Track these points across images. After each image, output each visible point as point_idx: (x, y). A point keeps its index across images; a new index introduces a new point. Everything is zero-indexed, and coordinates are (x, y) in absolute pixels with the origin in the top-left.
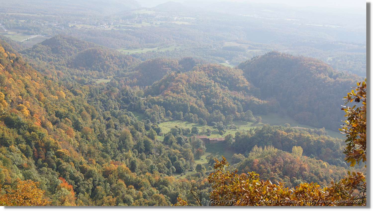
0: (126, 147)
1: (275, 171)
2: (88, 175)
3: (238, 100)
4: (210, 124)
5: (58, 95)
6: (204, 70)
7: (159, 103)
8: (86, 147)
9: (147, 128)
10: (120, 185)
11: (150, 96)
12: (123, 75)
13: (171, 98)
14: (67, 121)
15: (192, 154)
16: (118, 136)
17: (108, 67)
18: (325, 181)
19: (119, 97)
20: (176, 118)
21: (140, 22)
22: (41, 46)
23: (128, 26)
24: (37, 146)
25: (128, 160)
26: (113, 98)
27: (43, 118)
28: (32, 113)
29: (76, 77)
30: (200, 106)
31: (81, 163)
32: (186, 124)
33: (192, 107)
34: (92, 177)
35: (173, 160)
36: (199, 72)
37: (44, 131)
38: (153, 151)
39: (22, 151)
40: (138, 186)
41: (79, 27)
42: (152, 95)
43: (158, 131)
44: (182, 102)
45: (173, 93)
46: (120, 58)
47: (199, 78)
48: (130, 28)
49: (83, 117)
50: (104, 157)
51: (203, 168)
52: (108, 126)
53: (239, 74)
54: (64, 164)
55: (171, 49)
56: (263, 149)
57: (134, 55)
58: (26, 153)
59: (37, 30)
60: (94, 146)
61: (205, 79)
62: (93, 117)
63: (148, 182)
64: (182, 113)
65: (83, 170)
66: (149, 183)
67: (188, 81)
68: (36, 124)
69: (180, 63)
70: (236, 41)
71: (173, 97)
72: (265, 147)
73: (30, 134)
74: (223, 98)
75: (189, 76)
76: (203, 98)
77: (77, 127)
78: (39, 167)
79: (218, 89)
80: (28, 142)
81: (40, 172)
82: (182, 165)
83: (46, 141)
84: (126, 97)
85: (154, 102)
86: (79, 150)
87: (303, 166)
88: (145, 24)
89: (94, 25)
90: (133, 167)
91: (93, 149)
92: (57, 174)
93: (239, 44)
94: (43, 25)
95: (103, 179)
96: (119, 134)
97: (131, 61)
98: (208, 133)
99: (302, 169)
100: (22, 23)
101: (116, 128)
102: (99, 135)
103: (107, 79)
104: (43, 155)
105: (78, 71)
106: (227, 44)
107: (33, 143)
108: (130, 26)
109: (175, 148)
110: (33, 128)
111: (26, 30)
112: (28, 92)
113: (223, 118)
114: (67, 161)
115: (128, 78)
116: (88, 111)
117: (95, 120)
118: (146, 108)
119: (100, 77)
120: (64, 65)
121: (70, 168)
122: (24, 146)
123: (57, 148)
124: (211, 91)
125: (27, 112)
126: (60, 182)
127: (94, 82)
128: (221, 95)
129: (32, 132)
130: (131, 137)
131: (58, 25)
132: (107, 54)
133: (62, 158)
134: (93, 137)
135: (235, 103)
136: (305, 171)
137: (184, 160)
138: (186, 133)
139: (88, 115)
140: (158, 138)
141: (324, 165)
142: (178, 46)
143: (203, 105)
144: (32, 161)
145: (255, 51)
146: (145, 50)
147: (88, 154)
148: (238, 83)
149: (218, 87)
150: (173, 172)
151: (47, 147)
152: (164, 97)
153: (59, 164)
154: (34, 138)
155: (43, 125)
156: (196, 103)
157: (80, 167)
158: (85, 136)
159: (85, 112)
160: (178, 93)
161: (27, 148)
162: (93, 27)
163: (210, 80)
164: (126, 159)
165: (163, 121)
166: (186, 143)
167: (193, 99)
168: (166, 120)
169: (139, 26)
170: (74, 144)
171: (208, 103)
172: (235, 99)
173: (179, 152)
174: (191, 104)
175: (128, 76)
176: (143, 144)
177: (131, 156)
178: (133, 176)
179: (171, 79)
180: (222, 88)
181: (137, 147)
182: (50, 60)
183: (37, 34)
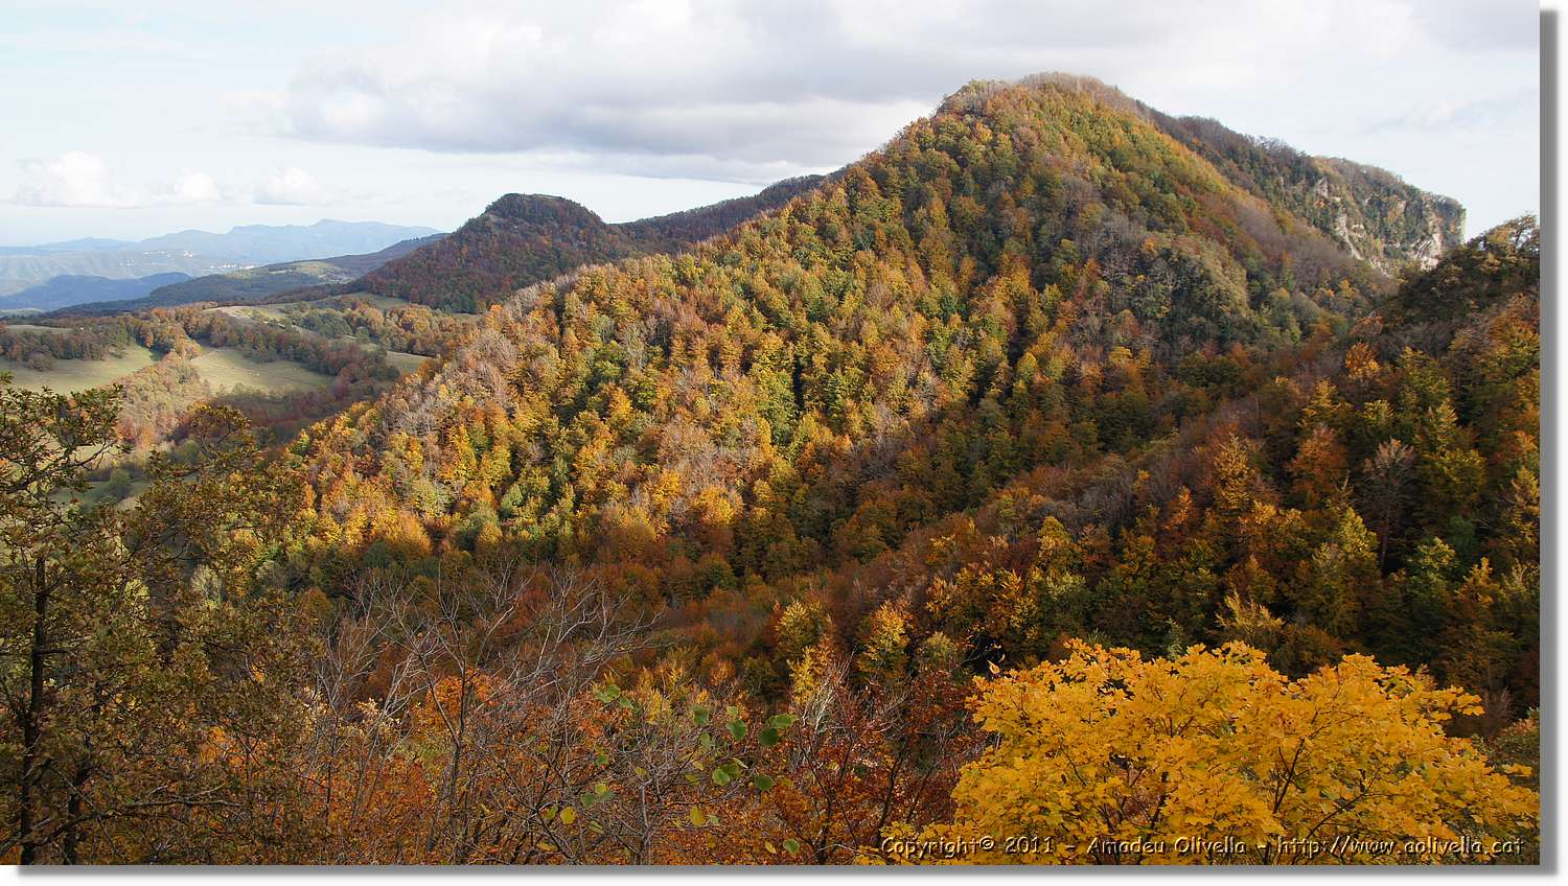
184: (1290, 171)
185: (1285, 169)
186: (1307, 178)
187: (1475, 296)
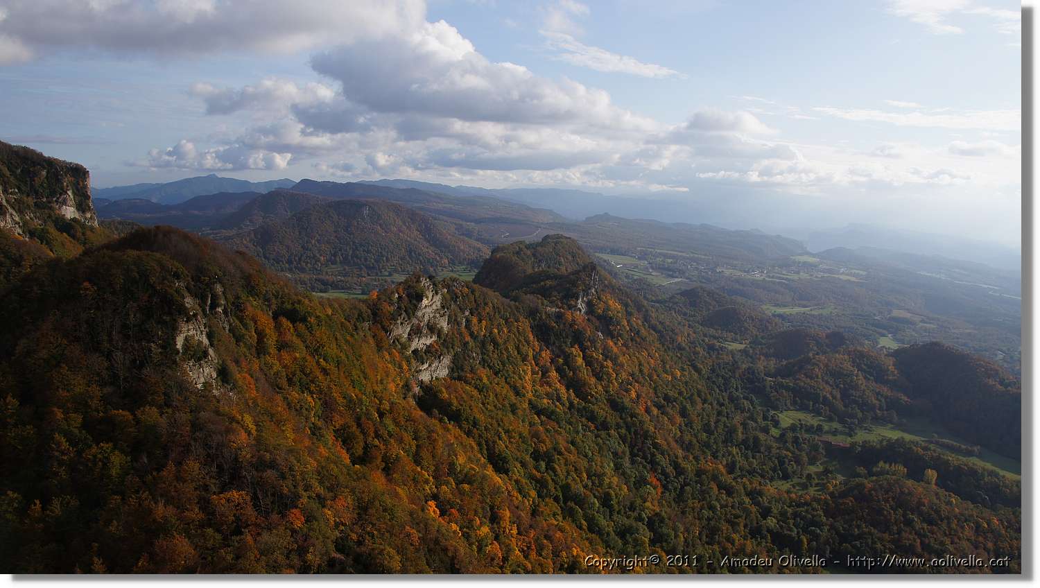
0: (731, 442)
1: (887, 501)
2: (679, 471)
3: (882, 396)
4: (842, 421)
5: (672, 374)
6: (849, 355)
7: (787, 388)
8: (687, 438)
9: (765, 418)
10: (710, 488)
11: (779, 377)
12: (761, 344)
13: (802, 384)
14: (674, 406)
15: (806, 459)
16: (728, 427)
17: (746, 329)
18: (946, 521)
19: (744, 375)
20: (803, 408)
21: (798, 273)
22: (679, 297)
23: (782, 276)
24: (636, 433)
25: (730, 458)
26: (737, 376)
27: (649, 404)
28: (638, 396)
29: (707, 340)
30: (834, 397)
31: (677, 457)
32: (813, 416)
33: (825, 397)
34: (684, 474)
35: (781, 463)
36: (841, 356)
37: (647, 418)
38: (762, 449)
39: (620, 437)
40: (730, 491)
41: (727, 272)
42: (783, 377)
43: (776, 424)
44: (815, 390)
45: (807, 378)
46: (761, 321)
47: (841, 363)
48: (786, 279)
49: (693, 403)
50: (704, 452)
51: (814, 478)
52: (719, 413)
53: (889, 363)
54: (659, 456)
55: (825, 312)
56: (891, 465)
57: (780, 316)
58: (623, 439)
59: (682, 273)
60: (696, 437)
61: (848, 366)
62: (704, 401)
63: (742, 488)
64: (811, 403)
65: (676, 466)
66: (743, 491)
67: (827, 366)
68: (640, 410)
69: (828, 336)
70: (908, 310)
71: (805, 383)
72: (893, 464)
73: (632, 419)
74: (864, 391)
75: (828, 360)
76: (840, 388)
77: (683, 413)
78: (633, 455)
79: (860, 380)
80: (628, 428)
81: (633, 462)
82: (790, 469)
83: (646, 429)
84: (751, 376)
85: (782, 386)
86: (680, 441)
87: (923, 500)
88: (803, 275)
89: (745, 271)
90: (731, 468)
91: (694, 441)
92: (649, 467)
93: (910, 315)
94: (689, 267)
95: (695, 479)
96: (729, 425)
97: (774, 325)
98: (835, 433)
99: (920, 504)
100: (668, 263)
101: (727, 418)
102: (706, 424)
103: (742, 344)
104: (640, 445)
105: (712, 331)
106: (896, 313)
107: (633, 430)
108: (785, 277)
109: (788, 450)
110: (636, 413)
111: (669, 271)
112: (641, 371)
113: (860, 415)
114: (662, 454)
115: (764, 346)
116: (699, 396)
117: (706, 405)
118: (772, 392)
119: (734, 340)
120: (698, 322)
121: (663, 461)
122: (623, 431)
123: (655, 438)
124: (851, 381)
125: (634, 395)
126: (650, 477)
127: (725, 348)
128: (863, 387)
129: (634, 419)
130: (740, 430)
131: (705, 269)
132: (747, 315)
133: (657, 449)
134: (698, 425)
135: (877, 399)
136: (924, 506)
137: (795, 466)
138: (809, 429)
139: (698, 400)
140: (775, 432)
141: (952, 501)
142: (836, 308)
143: (839, 396)
144: (627, 449)
145: (928, 325)
146: (797, 310)
147: (688, 447)
148: (887, 375)
149: (861, 377)
150: (779, 477)
151: (646, 435)
152: (796, 380)
153: (653, 455)
154: (634, 425)
155: (647, 410)
156: (831, 394)
157: (674, 461)
158: (689, 424)
159: (696, 397)
160: (811, 378)
161: (625, 434)
162: (743, 274)
163: (853, 366)
164: (729, 455)
165: (789, 409)
166: (803, 445)
167: (828, 388)
168: (792, 408)
169: (796, 277)
170: (676, 433)
171: (845, 395)
172: (878, 394)
173: (790, 455)
174: (825, 393)
175: (765, 344)
176: (751, 441)
177: (734, 453)
178: (728, 479)
179: (808, 361)
180: (865, 378)
181: (744, 442)
182: (685, 314)
183: (681, 277)
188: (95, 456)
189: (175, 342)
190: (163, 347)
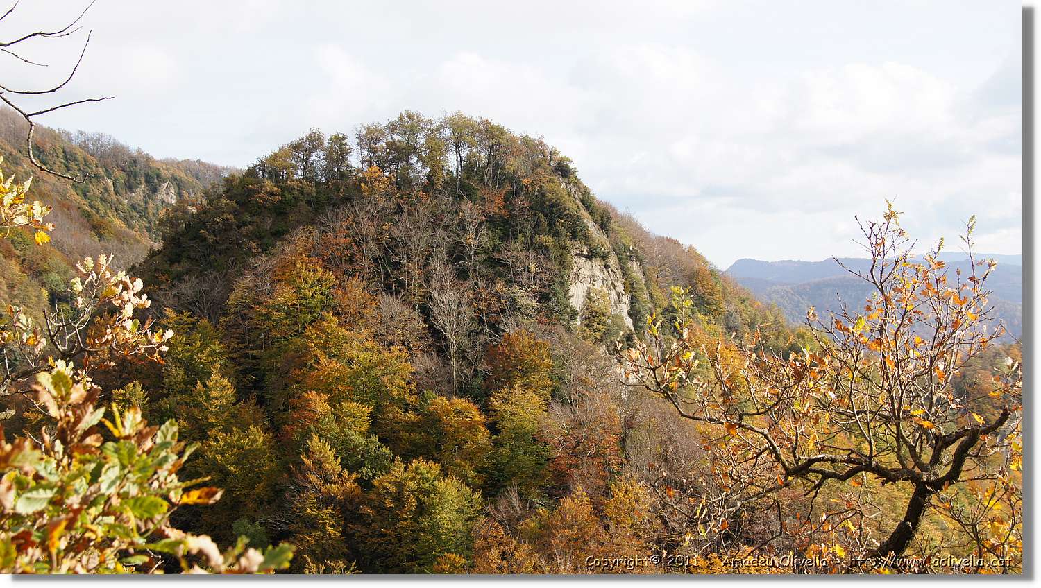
184: (124, 174)
185: (117, 172)
186: (147, 182)
187: (258, 236)
188: (400, 486)
189: (567, 291)
190: (543, 298)
